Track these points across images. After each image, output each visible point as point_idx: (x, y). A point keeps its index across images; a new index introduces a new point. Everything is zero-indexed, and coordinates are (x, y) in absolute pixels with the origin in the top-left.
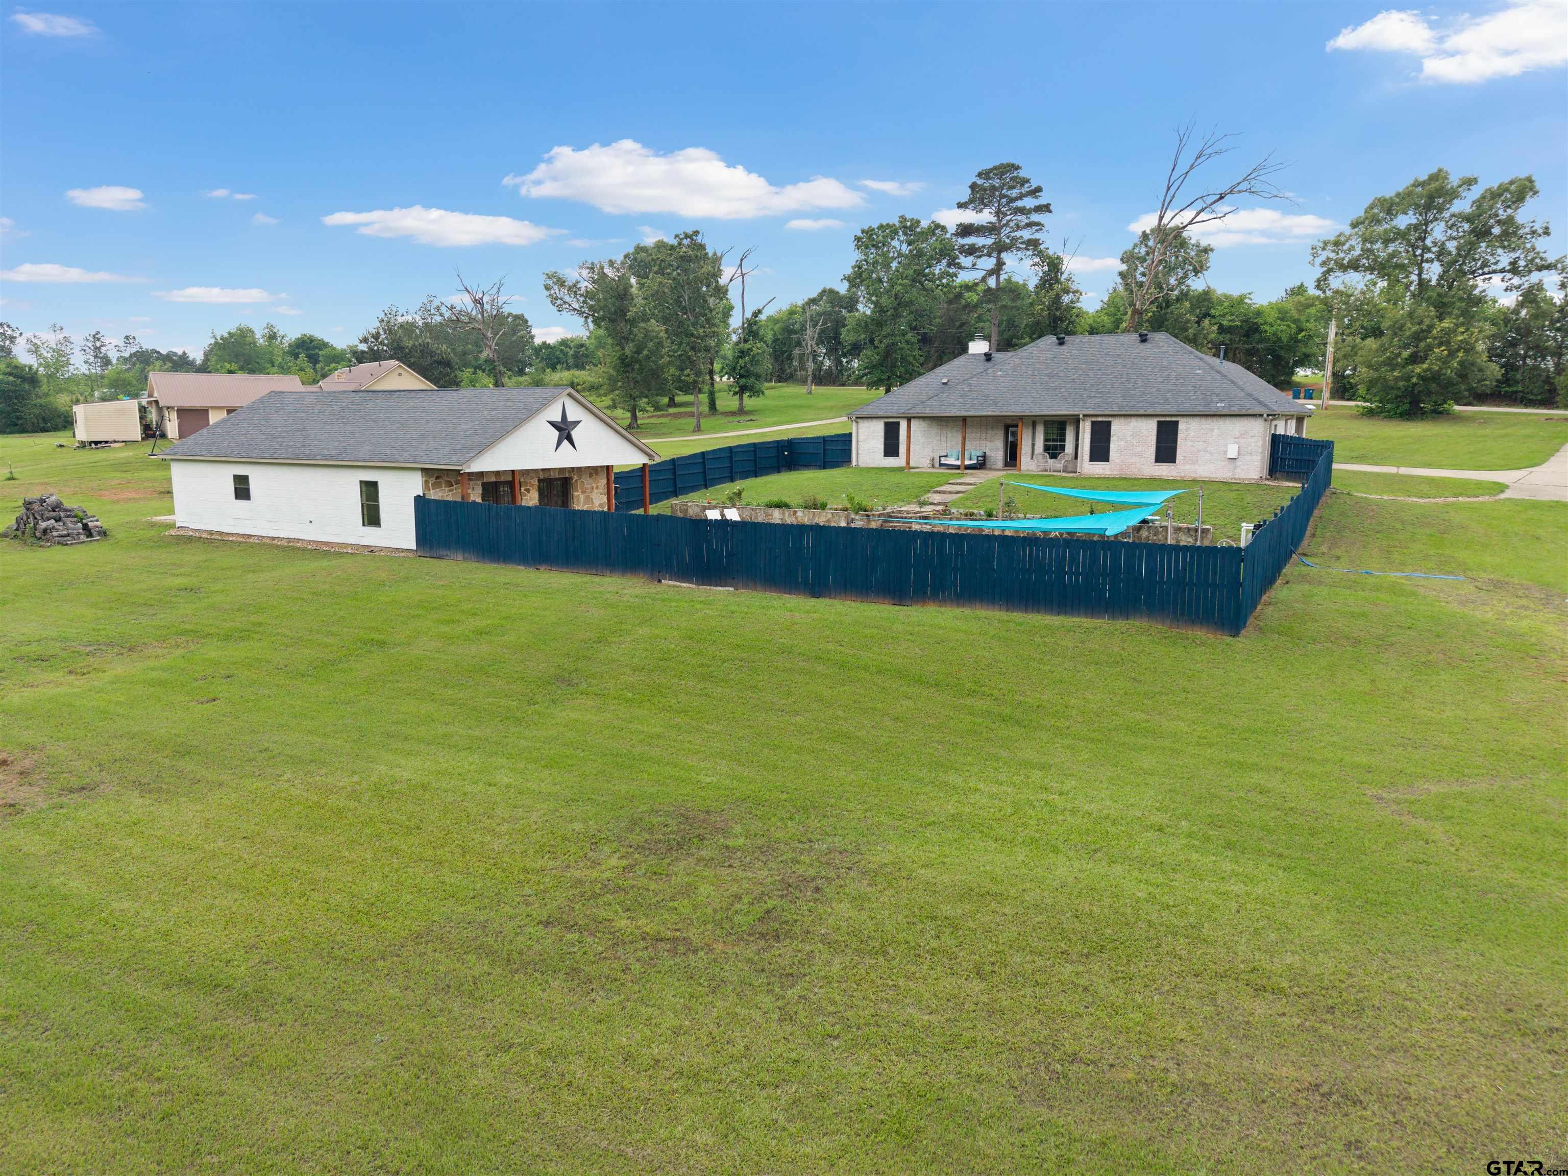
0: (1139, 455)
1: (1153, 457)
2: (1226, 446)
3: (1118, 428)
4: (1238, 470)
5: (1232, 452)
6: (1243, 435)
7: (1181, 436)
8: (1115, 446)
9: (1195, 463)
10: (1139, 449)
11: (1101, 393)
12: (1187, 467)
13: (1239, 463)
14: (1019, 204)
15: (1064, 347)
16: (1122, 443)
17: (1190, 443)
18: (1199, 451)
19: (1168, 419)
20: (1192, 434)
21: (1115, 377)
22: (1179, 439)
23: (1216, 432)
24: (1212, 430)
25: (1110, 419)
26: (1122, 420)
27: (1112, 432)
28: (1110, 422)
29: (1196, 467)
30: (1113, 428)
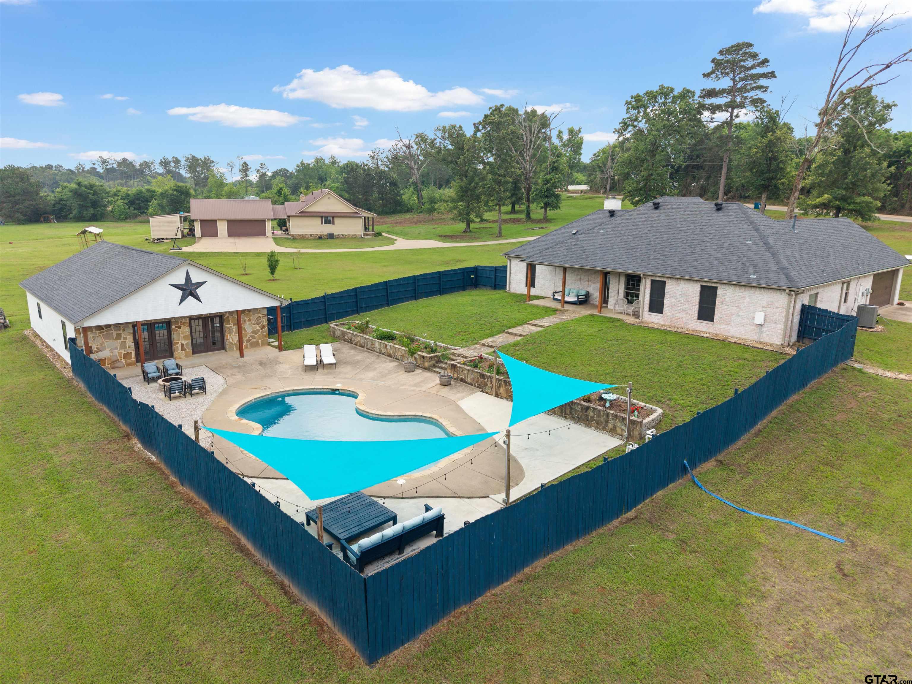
0: (685, 312)
1: (696, 315)
2: (754, 312)
3: (671, 288)
4: (764, 335)
5: (759, 318)
6: (770, 305)
7: (718, 300)
8: (667, 301)
9: (728, 324)
10: (686, 306)
11: (665, 255)
12: (723, 327)
13: (764, 329)
14: (754, 71)
15: (658, 211)
16: (673, 300)
17: (726, 307)
18: (732, 314)
19: (709, 284)
20: (728, 299)
21: (682, 242)
22: (717, 302)
23: (747, 300)
24: (744, 298)
25: (665, 280)
26: (674, 282)
27: (666, 291)
28: (665, 282)
29: (730, 327)
30: (667, 287)
